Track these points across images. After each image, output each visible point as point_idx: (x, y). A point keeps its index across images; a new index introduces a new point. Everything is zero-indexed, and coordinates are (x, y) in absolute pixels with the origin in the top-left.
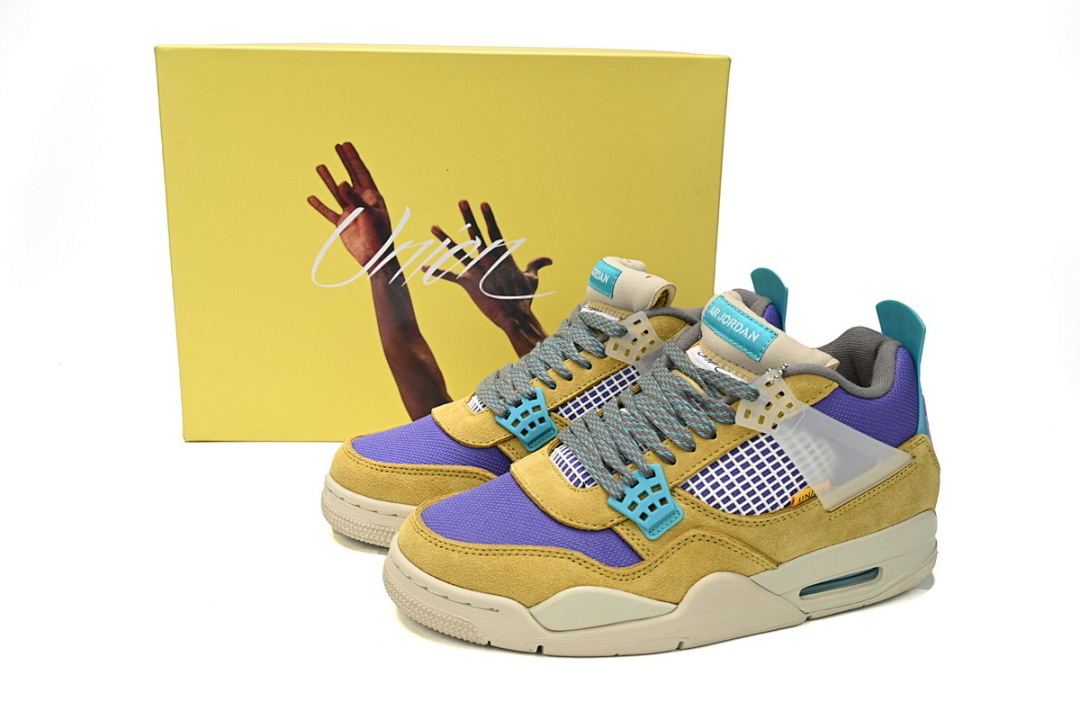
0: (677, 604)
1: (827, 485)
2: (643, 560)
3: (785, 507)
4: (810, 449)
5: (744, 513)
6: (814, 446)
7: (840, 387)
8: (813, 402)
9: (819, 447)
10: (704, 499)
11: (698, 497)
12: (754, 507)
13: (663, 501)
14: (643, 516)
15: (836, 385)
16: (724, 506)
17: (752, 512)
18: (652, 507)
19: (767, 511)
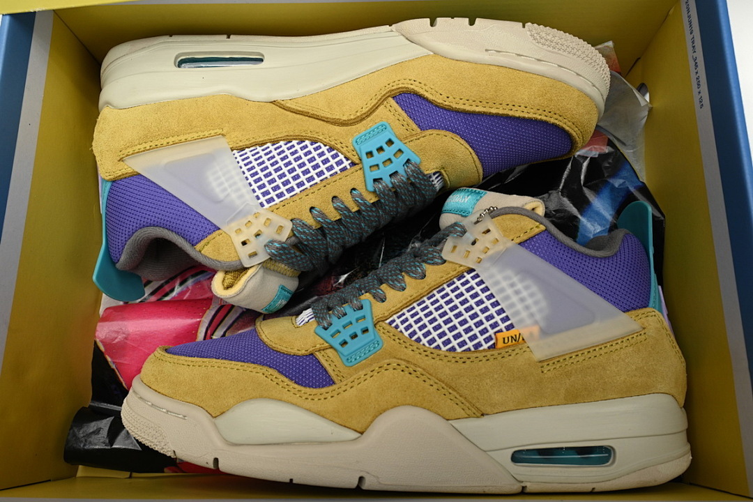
0: (362, 433)
1: (535, 330)
2: (334, 383)
3: (489, 348)
4: (516, 288)
5: (444, 349)
6: (519, 286)
7: (546, 230)
8: (518, 241)
9: (526, 288)
10: (406, 334)
11: (401, 332)
12: (454, 343)
13: (365, 331)
14: (344, 343)
15: (542, 228)
16: (424, 341)
17: (453, 349)
18: (354, 336)
19: (469, 349)
